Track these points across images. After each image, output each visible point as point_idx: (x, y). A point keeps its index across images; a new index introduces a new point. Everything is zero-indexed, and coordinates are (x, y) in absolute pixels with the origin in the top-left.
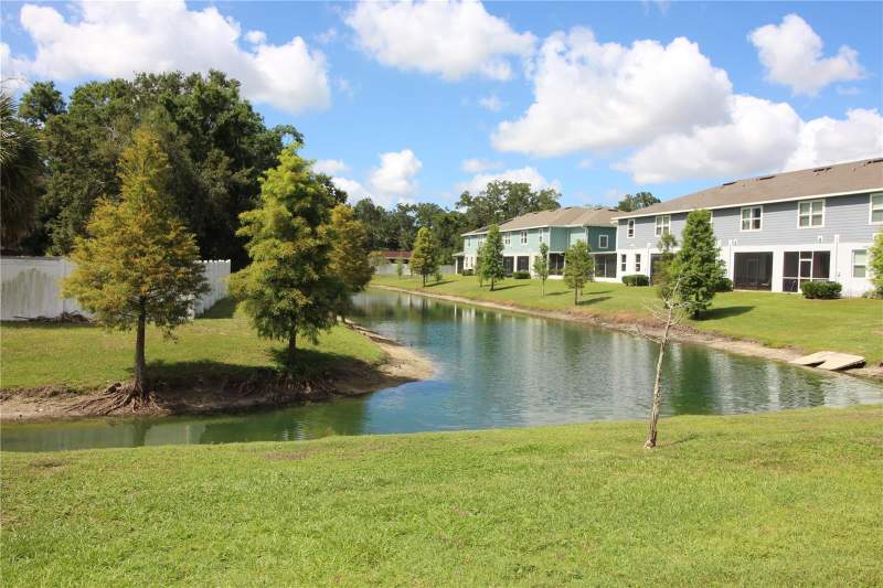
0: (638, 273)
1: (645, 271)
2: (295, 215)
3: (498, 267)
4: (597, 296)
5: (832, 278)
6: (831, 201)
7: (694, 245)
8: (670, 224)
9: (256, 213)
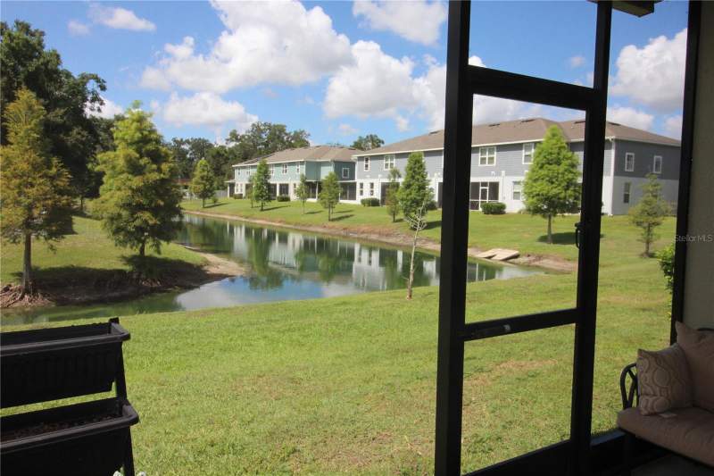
0: (372, 197)
1: (377, 195)
2: (141, 157)
3: (266, 192)
4: (344, 215)
5: (500, 200)
6: (501, 148)
7: (413, 177)
8: (394, 161)
9: (111, 154)
